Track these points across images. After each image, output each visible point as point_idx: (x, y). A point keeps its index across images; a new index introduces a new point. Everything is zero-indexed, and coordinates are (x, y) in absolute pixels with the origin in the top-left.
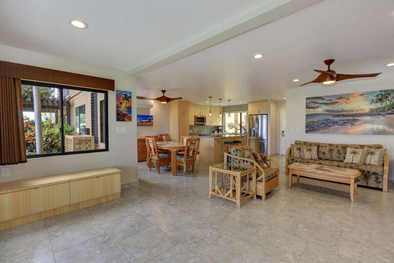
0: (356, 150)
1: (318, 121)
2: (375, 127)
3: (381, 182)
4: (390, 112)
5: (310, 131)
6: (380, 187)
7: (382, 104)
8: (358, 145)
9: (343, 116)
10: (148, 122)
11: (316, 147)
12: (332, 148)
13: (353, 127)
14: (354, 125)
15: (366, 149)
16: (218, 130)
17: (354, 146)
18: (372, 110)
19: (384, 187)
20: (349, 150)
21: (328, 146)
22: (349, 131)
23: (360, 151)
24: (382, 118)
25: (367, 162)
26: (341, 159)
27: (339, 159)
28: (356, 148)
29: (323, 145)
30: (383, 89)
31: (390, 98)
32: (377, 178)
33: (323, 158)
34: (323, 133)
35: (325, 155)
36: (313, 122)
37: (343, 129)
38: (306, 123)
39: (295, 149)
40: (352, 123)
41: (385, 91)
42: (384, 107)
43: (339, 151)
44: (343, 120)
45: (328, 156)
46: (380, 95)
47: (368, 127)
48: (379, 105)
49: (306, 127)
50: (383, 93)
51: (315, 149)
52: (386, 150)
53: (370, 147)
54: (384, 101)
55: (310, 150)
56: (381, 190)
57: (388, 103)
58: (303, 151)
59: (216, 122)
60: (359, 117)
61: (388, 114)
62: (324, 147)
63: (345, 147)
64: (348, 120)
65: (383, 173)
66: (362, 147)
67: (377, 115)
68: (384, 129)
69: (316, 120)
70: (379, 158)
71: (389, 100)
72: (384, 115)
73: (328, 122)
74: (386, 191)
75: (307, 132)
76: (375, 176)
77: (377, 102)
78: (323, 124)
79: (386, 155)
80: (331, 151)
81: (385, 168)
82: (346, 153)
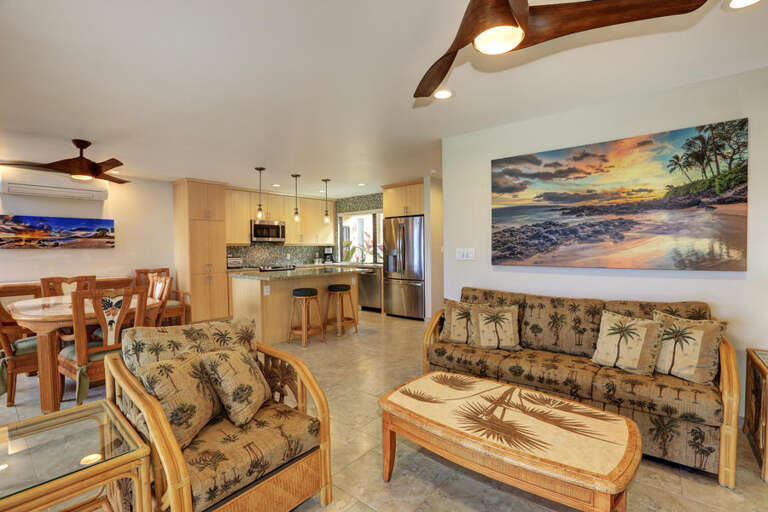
0: (629, 322)
1: (524, 230)
2: (686, 244)
3: (711, 450)
4: (729, 194)
5: (505, 257)
6: (710, 469)
7: (704, 172)
8: (635, 303)
9: (592, 210)
10: (95, 236)
11: (515, 308)
12: (561, 311)
13: (621, 244)
14: (622, 238)
15: (658, 317)
16: (325, 257)
17: (622, 309)
18: (674, 191)
19: (723, 469)
20: (608, 321)
21: (548, 305)
22: (611, 256)
23: (640, 325)
24: (703, 216)
25: (664, 367)
26: (585, 348)
27: (578, 350)
28: (630, 314)
29: (536, 303)
30: (706, 122)
31: (728, 151)
32: (698, 436)
33: (535, 344)
34: (536, 264)
35: (540, 335)
36: (512, 232)
37: (591, 252)
38: (494, 234)
39: (455, 314)
40: (617, 234)
41: (712, 127)
42: (712, 180)
43: (578, 321)
44: (592, 225)
45: (546, 338)
46: (698, 142)
47: (665, 245)
48: (695, 174)
49: (494, 248)
50: (707, 135)
51: (510, 315)
52: (724, 325)
53: (671, 310)
54: (710, 160)
55: (495, 319)
56: (714, 478)
57: (724, 165)
58: (477, 323)
59: (317, 237)
60: (635, 212)
61: (722, 202)
62: (536, 310)
63: (595, 310)
64: (606, 224)
65: (722, 421)
66: (647, 309)
67: (690, 205)
68: (711, 252)
69: (517, 226)
70: (701, 356)
71: (724, 157)
72: (709, 207)
73: (551, 232)
74: (731, 485)
75: (496, 260)
76: (692, 426)
77: (688, 165)
78: (538, 236)
79: (724, 342)
80: (556, 321)
81: (726, 398)
82: (598, 330)
